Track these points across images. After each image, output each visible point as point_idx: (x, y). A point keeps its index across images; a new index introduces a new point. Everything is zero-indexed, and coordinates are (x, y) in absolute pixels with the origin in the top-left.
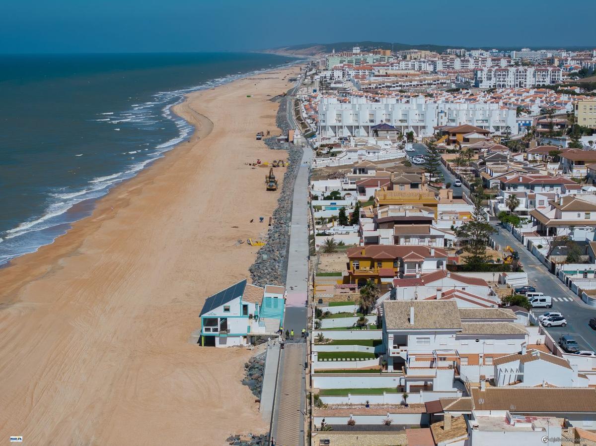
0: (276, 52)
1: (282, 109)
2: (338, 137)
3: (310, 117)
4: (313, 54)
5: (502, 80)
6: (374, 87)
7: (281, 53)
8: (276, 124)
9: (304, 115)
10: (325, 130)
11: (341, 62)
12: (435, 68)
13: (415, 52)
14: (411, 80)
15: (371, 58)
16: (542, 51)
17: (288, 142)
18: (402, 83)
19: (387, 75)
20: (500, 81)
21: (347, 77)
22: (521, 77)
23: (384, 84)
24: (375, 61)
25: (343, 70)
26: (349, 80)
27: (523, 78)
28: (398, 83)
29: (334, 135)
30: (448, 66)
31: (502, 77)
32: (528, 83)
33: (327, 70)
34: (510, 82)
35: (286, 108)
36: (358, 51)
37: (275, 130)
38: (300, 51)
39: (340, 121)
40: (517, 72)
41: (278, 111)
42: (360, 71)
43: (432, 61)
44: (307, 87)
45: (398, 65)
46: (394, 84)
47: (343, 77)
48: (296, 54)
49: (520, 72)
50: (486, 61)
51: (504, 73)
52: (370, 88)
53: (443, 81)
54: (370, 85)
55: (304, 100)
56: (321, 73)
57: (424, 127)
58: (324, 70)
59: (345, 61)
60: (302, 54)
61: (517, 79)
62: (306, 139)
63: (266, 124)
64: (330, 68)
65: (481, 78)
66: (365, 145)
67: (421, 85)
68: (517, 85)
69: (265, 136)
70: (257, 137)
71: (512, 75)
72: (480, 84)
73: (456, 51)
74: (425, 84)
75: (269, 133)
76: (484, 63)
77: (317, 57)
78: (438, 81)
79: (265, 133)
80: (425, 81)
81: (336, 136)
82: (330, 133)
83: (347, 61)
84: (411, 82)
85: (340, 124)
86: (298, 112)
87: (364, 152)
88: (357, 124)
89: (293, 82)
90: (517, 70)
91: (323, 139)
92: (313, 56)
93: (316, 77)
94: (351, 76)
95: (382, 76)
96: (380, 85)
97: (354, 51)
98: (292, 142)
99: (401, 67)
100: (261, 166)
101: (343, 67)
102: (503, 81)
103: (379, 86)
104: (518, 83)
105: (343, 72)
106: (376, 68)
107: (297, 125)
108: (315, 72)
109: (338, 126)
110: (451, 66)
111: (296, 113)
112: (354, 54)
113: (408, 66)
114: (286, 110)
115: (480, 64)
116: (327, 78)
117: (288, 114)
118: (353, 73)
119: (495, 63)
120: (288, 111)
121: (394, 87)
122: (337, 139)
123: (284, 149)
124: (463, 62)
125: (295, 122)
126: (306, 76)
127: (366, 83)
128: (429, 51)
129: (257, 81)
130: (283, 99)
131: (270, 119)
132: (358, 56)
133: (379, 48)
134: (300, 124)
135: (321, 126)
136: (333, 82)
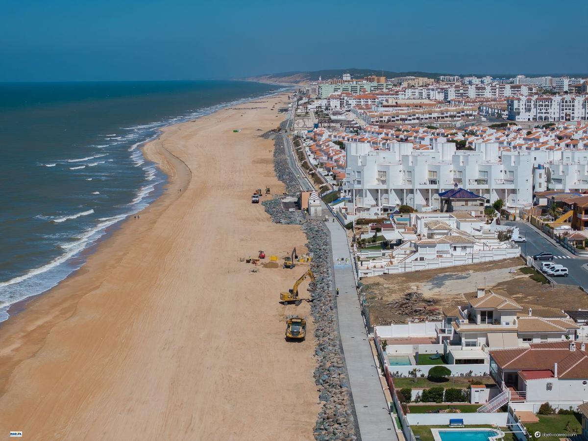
0: (259, 80)
1: (279, 150)
2: (380, 207)
3: (322, 165)
4: (297, 82)
5: (544, 111)
6: (386, 120)
7: (264, 81)
8: (275, 173)
9: (312, 161)
10: (361, 196)
11: (334, 90)
12: (446, 97)
13: (411, 79)
14: (430, 112)
15: (367, 86)
17: (300, 209)
18: (420, 115)
19: (397, 105)
20: (542, 113)
21: (346, 107)
22: (568, 108)
23: (398, 116)
24: (372, 89)
25: (341, 99)
26: (349, 111)
27: (570, 109)
28: (415, 115)
29: (374, 203)
30: (462, 94)
31: (544, 108)
32: (576, 115)
33: (320, 98)
34: (554, 114)
35: (284, 148)
36: (349, 78)
37: (277, 186)
38: (283, 79)
39: (384, 182)
40: (563, 102)
41: (275, 153)
42: (362, 100)
43: (442, 89)
44: (303, 119)
45: (403, 93)
46: (410, 116)
47: (341, 106)
48: (279, 82)
49: (566, 102)
50: (504, 88)
51: (547, 103)
52: (381, 121)
53: (468, 112)
54: (382, 117)
55: (305, 137)
56: (313, 102)
57: (514, 191)
58: (317, 99)
59: (339, 89)
60: (286, 82)
61: (563, 110)
62: (327, 205)
63: (262, 174)
65: (519, 109)
66: (447, 234)
67: (443, 117)
68: (563, 117)
69: (264, 195)
70: (254, 199)
71: (556, 105)
72: (516, 117)
73: (449, 78)
74: (447, 117)
75: (269, 191)
76: (501, 94)
77: (301, 84)
78: (463, 112)
79: (264, 192)
80: (447, 112)
81: (377, 205)
82: (369, 200)
83: (341, 89)
84: (430, 114)
85: (384, 187)
86: (301, 156)
87: (446, 247)
88: (410, 187)
89: (284, 112)
90: (563, 99)
91: (359, 209)
92: (296, 83)
93: (309, 107)
94: (352, 106)
95: (392, 106)
96: (393, 117)
97: (344, 78)
98: (308, 210)
99: (407, 95)
100: (266, 266)
101: (340, 96)
102: (545, 113)
103: (392, 119)
104: (564, 115)
105: (341, 102)
106: (380, 96)
107: (306, 178)
108: (307, 101)
109: (381, 190)
110: (465, 93)
111: (299, 157)
112: (346, 81)
113: (415, 95)
114: (284, 151)
115: (497, 92)
116: (322, 107)
117: (288, 158)
118: (354, 102)
119: (514, 91)
120: (288, 153)
121: (410, 120)
122: (380, 210)
123: (297, 224)
124: (478, 90)
125: (301, 172)
126: (298, 105)
127: (377, 116)
128: (427, 78)
129: (243, 111)
130: (278, 136)
131: (265, 165)
132: (351, 83)
133: (373, 75)
134: (310, 176)
135: (355, 190)
136: (331, 113)
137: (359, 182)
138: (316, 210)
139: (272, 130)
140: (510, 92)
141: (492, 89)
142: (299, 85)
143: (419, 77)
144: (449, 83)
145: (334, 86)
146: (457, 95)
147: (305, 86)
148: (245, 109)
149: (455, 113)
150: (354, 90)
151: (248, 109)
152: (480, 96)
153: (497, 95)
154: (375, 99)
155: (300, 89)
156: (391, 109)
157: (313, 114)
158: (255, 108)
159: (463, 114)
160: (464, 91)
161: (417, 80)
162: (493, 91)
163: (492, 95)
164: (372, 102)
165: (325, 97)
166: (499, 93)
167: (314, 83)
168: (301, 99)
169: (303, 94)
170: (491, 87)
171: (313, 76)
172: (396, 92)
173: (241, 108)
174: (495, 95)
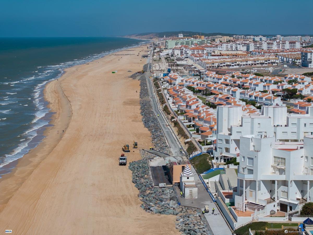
0: (130, 37)
2: (277, 203)
3: (182, 112)
4: (151, 38)
6: (216, 66)
7: (133, 38)
10: (253, 188)
11: (176, 44)
12: (248, 49)
13: (220, 37)
14: (246, 60)
16: (298, 36)
17: (171, 182)
18: (240, 62)
19: (221, 55)
21: (185, 55)
23: (224, 63)
25: (181, 50)
26: (187, 57)
28: (236, 63)
30: (258, 47)
33: (167, 49)
35: (147, 89)
36: (182, 37)
37: (144, 136)
38: (144, 37)
39: (282, 171)
41: (141, 93)
42: (195, 51)
43: (245, 44)
44: (158, 63)
45: (221, 46)
46: (233, 63)
47: (181, 54)
48: (142, 38)
50: (285, 43)
52: (213, 67)
53: (272, 61)
54: (213, 64)
55: (162, 80)
56: (163, 51)
58: (165, 49)
59: (179, 43)
60: (145, 38)
64: (169, 47)
67: (255, 64)
70: (121, 161)
72: (310, 65)
73: (239, 37)
74: (258, 64)
76: (283, 47)
77: (154, 39)
78: (269, 61)
80: (258, 61)
81: (273, 200)
82: (263, 194)
83: (180, 43)
84: (247, 62)
85: (283, 178)
89: (145, 58)
93: (161, 54)
94: (189, 54)
99: (223, 48)
101: (181, 48)
103: (221, 65)
105: (181, 51)
106: (206, 48)
107: (169, 125)
108: (159, 50)
109: (278, 181)
110: (260, 47)
111: (160, 99)
112: (181, 38)
113: (228, 47)
114: (148, 92)
115: (281, 46)
116: (169, 55)
117: (151, 100)
118: (190, 52)
119: (291, 45)
120: (151, 94)
121: (233, 66)
122: (276, 205)
123: (171, 214)
124: (269, 45)
125: (164, 118)
126: (154, 53)
127: (210, 63)
128: (229, 37)
129: (120, 56)
130: (142, 77)
131: (133, 107)
132: (184, 39)
133: (197, 35)
134: (173, 124)
135: (246, 181)
136: (175, 59)
137: (251, 171)
138: (191, 192)
139: (138, 72)
140: (289, 46)
141: (277, 44)
142: (152, 40)
143: (224, 36)
144: (245, 39)
145: (175, 41)
146: (255, 47)
147: (157, 41)
148: (121, 55)
149: (263, 61)
150: (187, 43)
151: (123, 55)
152: (270, 48)
153: (281, 48)
154: (203, 50)
155: (154, 43)
156: (217, 57)
157: (164, 59)
158: (127, 55)
159: (269, 62)
160: (260, 45)
161: (223, 38)
162: (278, 45)
163: (277, 48)
164: (202, 52)
165: (170, 48)
166: (282, 47)
167: (162, 39)
168: (155, 49)
169: (156, 45)
170: (277, 43)
171: (160, 35)
172: (216, 46)
173: (119, 54)
174: (279, 48)
